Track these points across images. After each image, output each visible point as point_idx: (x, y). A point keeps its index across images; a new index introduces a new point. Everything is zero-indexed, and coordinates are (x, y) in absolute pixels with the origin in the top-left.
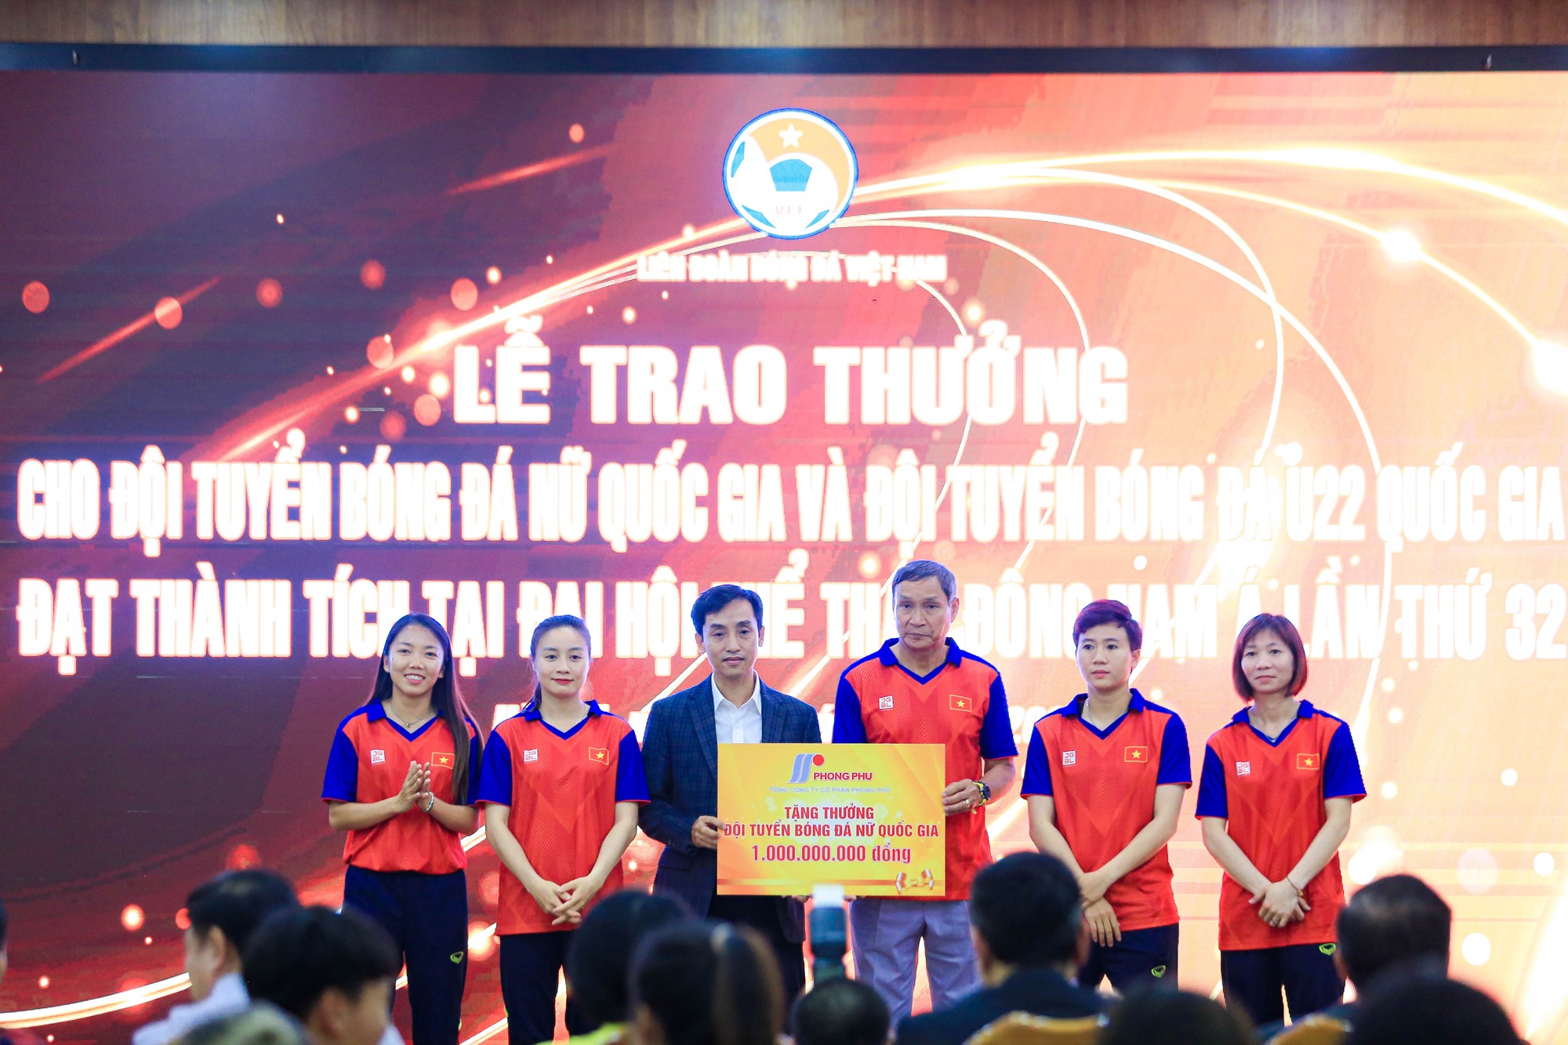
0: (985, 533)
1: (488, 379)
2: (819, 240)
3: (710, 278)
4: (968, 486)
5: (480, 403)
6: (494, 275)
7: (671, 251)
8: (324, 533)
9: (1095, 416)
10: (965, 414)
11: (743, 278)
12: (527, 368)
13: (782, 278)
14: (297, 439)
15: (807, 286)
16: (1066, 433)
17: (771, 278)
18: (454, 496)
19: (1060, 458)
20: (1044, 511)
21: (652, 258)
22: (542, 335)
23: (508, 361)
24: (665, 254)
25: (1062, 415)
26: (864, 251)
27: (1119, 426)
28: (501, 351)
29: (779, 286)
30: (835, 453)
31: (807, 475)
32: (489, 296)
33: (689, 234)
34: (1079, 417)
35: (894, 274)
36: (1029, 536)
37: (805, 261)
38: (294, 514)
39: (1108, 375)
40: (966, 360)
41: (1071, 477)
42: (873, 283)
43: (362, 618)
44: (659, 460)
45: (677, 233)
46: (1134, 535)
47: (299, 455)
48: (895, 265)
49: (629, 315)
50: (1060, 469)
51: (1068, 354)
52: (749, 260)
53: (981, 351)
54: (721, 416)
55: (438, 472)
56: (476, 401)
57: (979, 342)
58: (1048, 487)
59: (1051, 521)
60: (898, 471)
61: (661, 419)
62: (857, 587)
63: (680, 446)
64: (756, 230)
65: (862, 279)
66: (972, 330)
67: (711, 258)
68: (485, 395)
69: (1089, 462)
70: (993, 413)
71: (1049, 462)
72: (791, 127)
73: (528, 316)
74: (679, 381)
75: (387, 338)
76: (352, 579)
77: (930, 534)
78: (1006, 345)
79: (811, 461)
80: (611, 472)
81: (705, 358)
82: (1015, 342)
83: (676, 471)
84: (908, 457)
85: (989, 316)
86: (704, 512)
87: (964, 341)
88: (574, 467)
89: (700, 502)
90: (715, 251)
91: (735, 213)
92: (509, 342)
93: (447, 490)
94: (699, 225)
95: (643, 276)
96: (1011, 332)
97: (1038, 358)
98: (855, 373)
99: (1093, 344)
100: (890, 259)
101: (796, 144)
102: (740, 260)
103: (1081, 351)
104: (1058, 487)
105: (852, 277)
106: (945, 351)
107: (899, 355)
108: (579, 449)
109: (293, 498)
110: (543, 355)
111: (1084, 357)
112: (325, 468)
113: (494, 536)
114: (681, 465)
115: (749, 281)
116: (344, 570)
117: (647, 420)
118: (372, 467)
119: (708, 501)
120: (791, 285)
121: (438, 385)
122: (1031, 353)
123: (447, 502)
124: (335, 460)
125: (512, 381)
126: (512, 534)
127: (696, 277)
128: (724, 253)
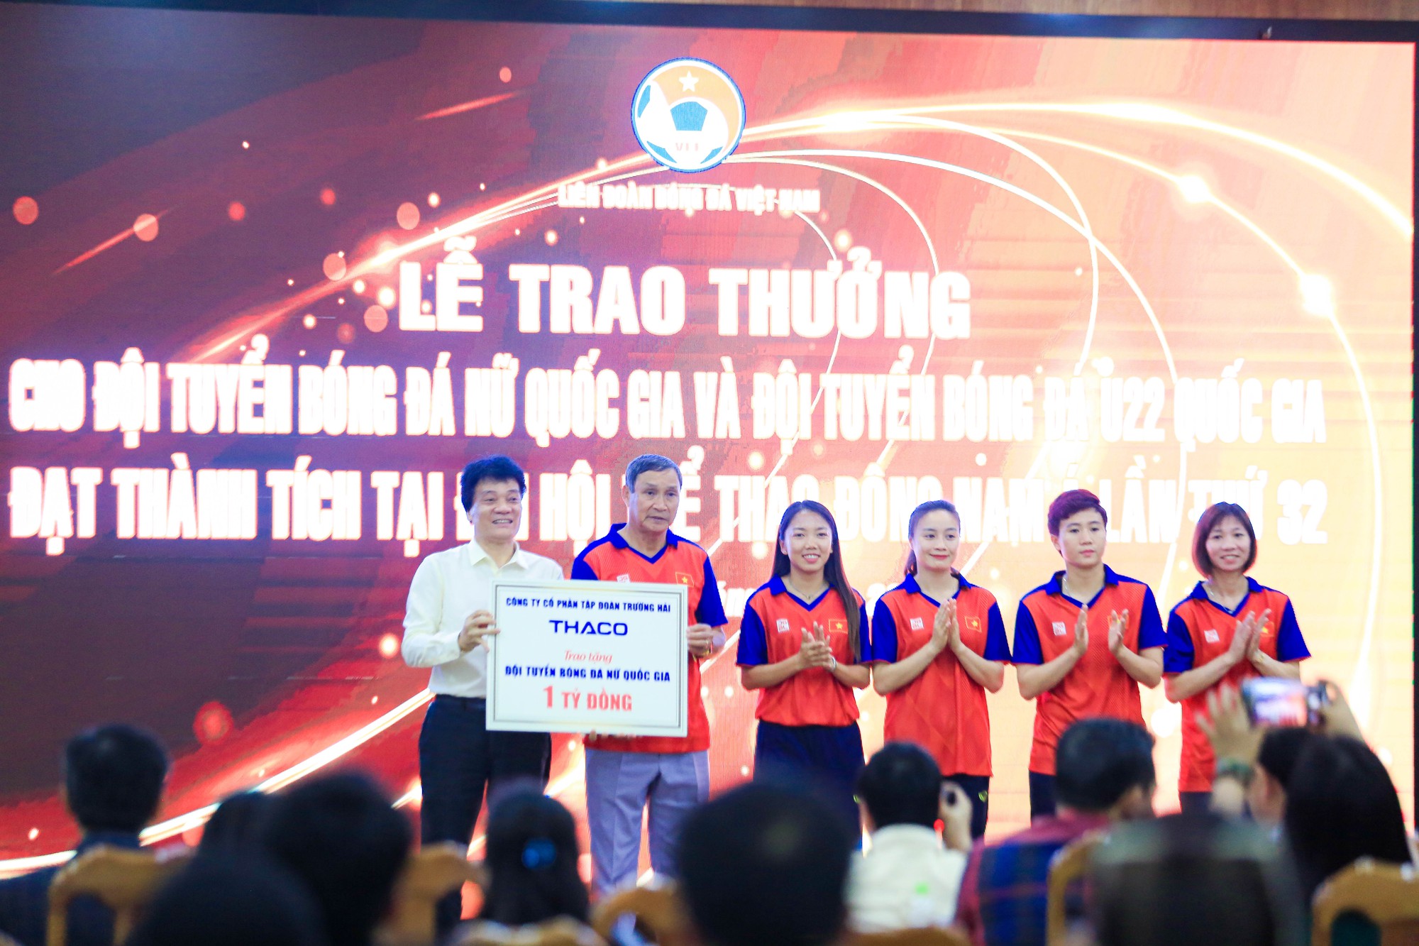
0: (852, 433)
1: (429, 291)
2: (712, 174)
3: (621, 205)
4: (838, 391)
5: (422, 313)
6: (434, 200)
7: (587, 182)
8: (285, 428)
9: (944, 332)
10: (835, 329)
11: (649, 206)
12: (463, 283)
13: (681, 207)
14: (261, 343)
15: (703, 214)
16: (919, 345)
17: (673, 207)
18: (399, 395)
19: (915, 369)
20: (901, 414)
21: (570, 187)
22: (474, 253)
23: (446, 276)
24: (581, 184)
25: (916, 330)
26: (750, 185)
27: (964, 341)
28: (440, 267)
29: (679, 213)
30: (727, 362)
31: (703, 381)
32: (430, 218)
33: (603, 166)
34: (930, 333)
35: (776, 205)
36: (888, 436)
37: (701, 193)
38: (258, 410)
39: (955, 296)
40: (836, 282)
41: (923, 384)
42: (758, 212)
43: (319, 504)
44: (577, 367)
45: (592, 165)
46: (976, 436)
47: (263, 356)
48: (777, 197)
49: (551, 237)
50: (915, 377)
51: (921, 277)
52: (654, 190)
53: (849, 273)
54: (630, 327)
55: (385, 375)
56: (419, 312)
57: (848, 266)
58: (905, 393)
59: (907, 422)
60: (779, 377)
61: (579, 329)
62: (746, 479)
63: (595, 354)
64: (659, 164)
65: (750, 208)
66: (842, 256)
67: (621, 188)
68: (427, 306)
69: (938, 370)
70: (860, 329)
71: (905, 372)
72: (689, 74)
73: (463, 236)
74: (594, 296)
75: (341, 254)
76: (310, 469)
77: (806, 434)
78: (869, 269)
79: (707, 369)
80: (535, 375)
81: (617, 276)
82: (877, 266)
83: (591, 376)
84: (787, 366)
85: (856, 242)
86: (615, 412)
87: (835, 265)
88: (505, 371)
89: (612, 403)
90: (625, 182)
91: (640, 148)
92: (447, 260)
93: (393, 391)
94: (611, 158)
95: (563, 202)
96: (874, 258)
97: (896, 279)
98: (743, 290)
99: (942, 269)
100: (772, 192)
101: (693, 89)
102: (646, 190)
103: (932, 275)
104: (913, 393)
105: (741, 207)
106: (818, 273)
107: (780, 276)
108: (508, 356)
109: (258, 396)
110: (477, 272)
111: (935, 281)
112: (286, 370)
113: (434, 432)
114: (596, 370)
115: (654, 209)
116: (303, 461)
117: (566, 330)
118: (328, 369)
119: (619, 403)
120: (689, 213)
121: (386, 297)
122: (891, 276)
123: (393, 402)
124: (296, 363)
125: (450, 295)
126: (450, 430)
127: (608, 204)
128: (632, 184)
